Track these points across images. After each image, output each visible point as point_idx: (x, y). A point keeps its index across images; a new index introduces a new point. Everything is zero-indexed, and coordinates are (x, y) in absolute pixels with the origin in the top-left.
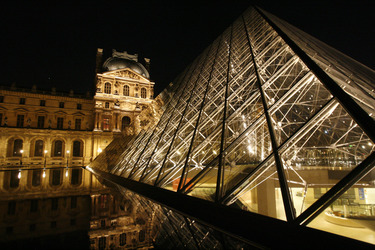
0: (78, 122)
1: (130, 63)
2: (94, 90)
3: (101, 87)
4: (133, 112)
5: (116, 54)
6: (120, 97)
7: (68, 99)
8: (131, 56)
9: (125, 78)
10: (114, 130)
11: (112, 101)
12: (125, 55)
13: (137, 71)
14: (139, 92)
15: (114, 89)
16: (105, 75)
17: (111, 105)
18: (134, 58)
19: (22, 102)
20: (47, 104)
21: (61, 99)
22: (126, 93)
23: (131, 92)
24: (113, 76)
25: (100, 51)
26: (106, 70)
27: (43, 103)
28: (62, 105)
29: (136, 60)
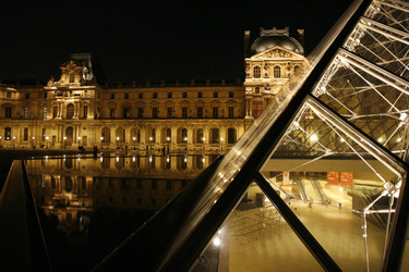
0: (231, 110)
1: (280, 40)
2: (244, 76)
3: (250, 72)
5: (264, 33)
6: (270, 80)
7: (221, 88)
8: (281, 31)
9: (275, 57)
11: (262, 86)
12: (275, 32)
13: (288, 48)
14: (292, 71)
15: (263, 72)
16: (253, 58)
17: (262, 90)
18: (285, 32)
20: (203, 96)
21: (215, 89)
22: (277, 74)
23: (282, 73)
24: (261, 58)
25: (247, 33)
26: (254, 53)
27: (200, 95)
28: (216, 95)
29: (287, 34)
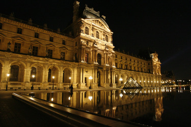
4: (103, 51)
5: (87, 9)
6: (95, 38)
7: (57, 35)
8: (96, 12)
10: (95, 63)
14: (104, 37)
15: (91, 32)
18: (98, 14)
19: (20, 31)
20: (40, 37)
21: (52, 34)
22: (98, 37)
23: (100, 37)
25: (78, 3)
27: (37, 36)
28: (51, 40)
29: (99, 15)
